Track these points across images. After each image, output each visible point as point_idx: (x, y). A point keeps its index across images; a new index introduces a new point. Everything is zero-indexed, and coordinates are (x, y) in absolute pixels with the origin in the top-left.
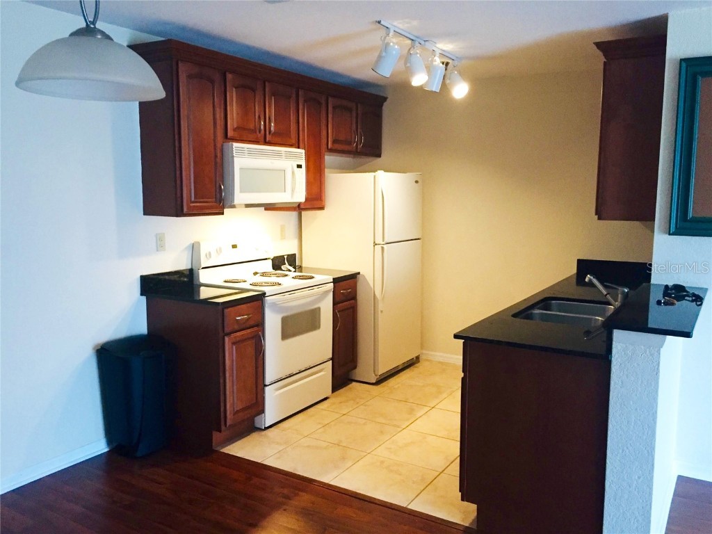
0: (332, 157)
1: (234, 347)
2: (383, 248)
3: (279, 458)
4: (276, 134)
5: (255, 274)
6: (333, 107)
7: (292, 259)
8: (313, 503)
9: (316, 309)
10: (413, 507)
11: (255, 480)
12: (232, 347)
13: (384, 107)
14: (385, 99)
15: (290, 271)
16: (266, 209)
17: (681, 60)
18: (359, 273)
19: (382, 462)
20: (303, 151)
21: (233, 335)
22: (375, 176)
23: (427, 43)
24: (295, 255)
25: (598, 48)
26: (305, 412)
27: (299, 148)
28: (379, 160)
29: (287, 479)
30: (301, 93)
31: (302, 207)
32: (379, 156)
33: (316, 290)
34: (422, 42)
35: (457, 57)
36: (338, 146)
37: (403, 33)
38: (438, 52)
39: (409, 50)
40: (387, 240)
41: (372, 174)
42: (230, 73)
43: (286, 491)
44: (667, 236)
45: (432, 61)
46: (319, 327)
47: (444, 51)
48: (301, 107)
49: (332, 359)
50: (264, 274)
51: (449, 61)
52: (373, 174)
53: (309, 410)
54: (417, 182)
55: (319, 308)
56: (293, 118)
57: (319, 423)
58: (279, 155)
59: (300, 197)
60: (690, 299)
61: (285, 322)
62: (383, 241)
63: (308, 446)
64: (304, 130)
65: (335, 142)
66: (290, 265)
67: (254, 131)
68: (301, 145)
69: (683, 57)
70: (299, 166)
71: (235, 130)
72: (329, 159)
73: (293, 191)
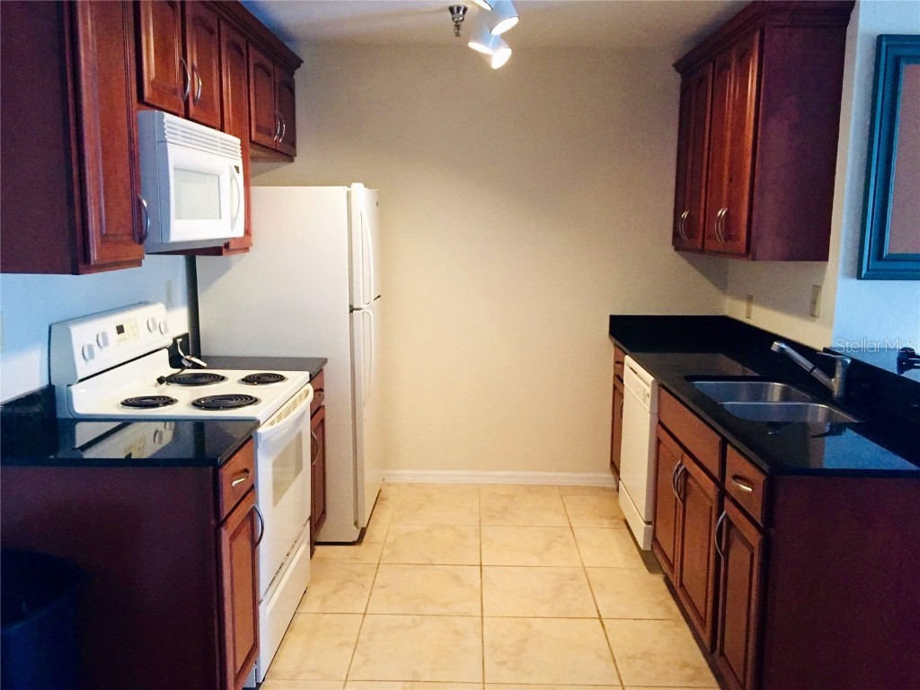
4: (199, 102)
5: (161, 381)
6: (255, 65)
12: (231, 547)
14: (299, 61)
17: (880, 38)
18: (325, 361)
20: (239, 140)
21: (230, 520)
22: (349, 194)
24: (187, 335)
27: (222, 130)
30: (222, 27)
36: (262, 139)
41: (342, 190)
44: (855, 282)
46: (301, 467)
48: (224, 67)
49: (310, 517)
52: (347, 189)
54: (377, 204)
55: (301, 432)
58: (214, 144)
59: (240, 227)
62: (364, 302)
64: (227, 100)
65: (258, 129)
67: (175, 93)
68: (227, 129)
69: (884, 32)
70: (237, 169)
71: (152, 85)
73: (231, 215)
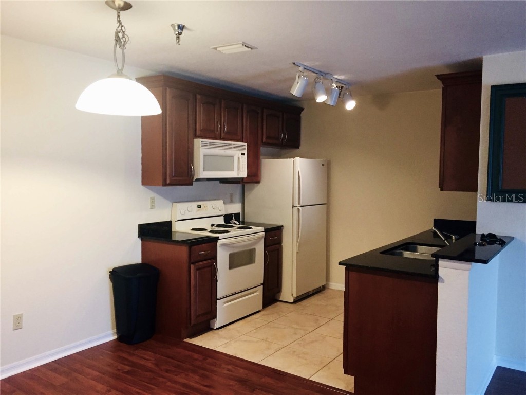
0: (265, 148)
1: (198, 272)
2: (299, 209)
3: (225, 347)
4: (228, 133)
5: (213, 225)
6: (267, 115)
7: (237, 216)
8: (247, 375)
9: (252, 249)
10: (312, 379)
11: (209, 360)
12: (196, 272)
13: (301, 115)
14: (303, 109)
15: (236, 224)
16: (220, 183)
17: (492, 86)
18: (283, 226)
19: (294, 352)
20: (246, 144)
21: (197, 264)
22: (294, 161)
23: (327, 75)
24: (240, 213)
25: (438, 79)
26: (244, 320)
27: (243, 142)
28: (297, 150)
29: (230, 360)
30: (245, 106)
31: (244, 181)
32: (298, 147)
33: (253, 236)
34: (324, 75)
35: (348, 83)
36: (270, 141)
37: (310, 69)
38: (334, 80)
39: (315, 80)
40: (301, 204)
42: (200, 94)
43: (230, 367)
45: (331, 86)
46: (255, 262)
47: (339, 79)
48: (244, 115)
49: (263, 284)
50: (218, 226)
51: (343, 85)
52: (293, 159)
53: (247, 319)
54: (323, 165)
55: (255, 249)
56: (239, 122)
57: (254, 327)
58: (229, 147)
59: (243, 174)
60: (498, 243)
61: (232, 256)
62: (299, 204)
63: (245, 341)
64: (246, 130)
65: (267, 138)
66: (236, 220)
67: (213, 131)
68: (244, 140)
69: (493, 84)
70: (243, 154)
71: (201, 131)
72: (263, 149)
73: (238, 170)
